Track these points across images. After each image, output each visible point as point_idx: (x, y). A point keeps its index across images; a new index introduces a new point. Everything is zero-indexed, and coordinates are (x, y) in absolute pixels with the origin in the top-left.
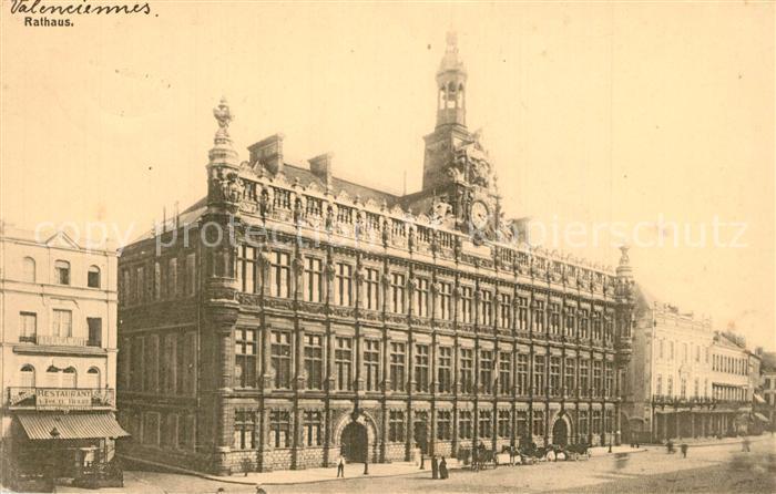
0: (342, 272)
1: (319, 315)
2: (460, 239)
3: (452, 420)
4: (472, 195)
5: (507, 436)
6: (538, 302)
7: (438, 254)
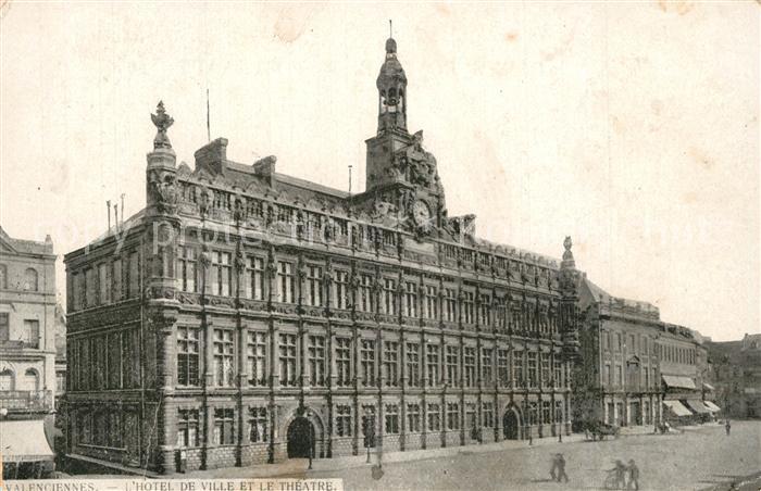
0: (284, 270)
1: (262, 312)
2: (403, 237)
3: (400, 414)
4: (413, 194)
5: (457, 428)
6: (483, 296)
7: (381, 252)
